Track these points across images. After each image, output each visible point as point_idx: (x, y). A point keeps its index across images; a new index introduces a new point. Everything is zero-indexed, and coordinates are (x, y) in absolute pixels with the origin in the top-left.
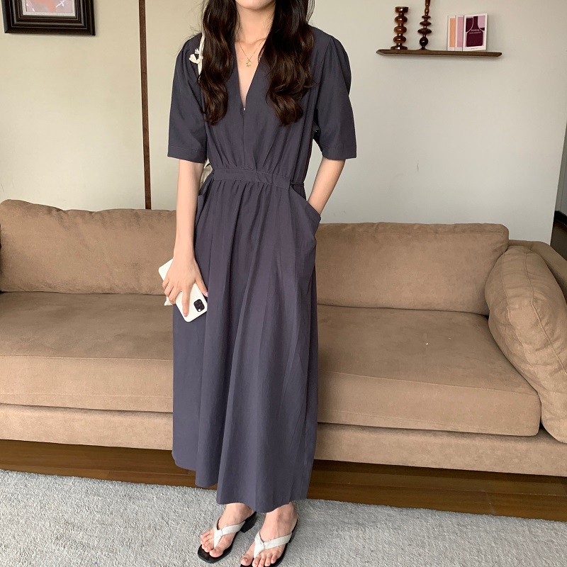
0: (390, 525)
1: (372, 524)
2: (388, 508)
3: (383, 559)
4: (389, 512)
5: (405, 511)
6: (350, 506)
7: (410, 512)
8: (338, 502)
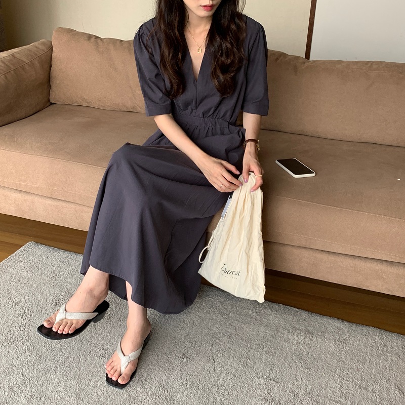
0: (338, 337)
1: (320, 334)
2: (340, 321)
3: (323, 368)
4: (339, 325)
5: (354, 327)
6: (304, 314)
7: (359, 328)
8: (295, 309)
